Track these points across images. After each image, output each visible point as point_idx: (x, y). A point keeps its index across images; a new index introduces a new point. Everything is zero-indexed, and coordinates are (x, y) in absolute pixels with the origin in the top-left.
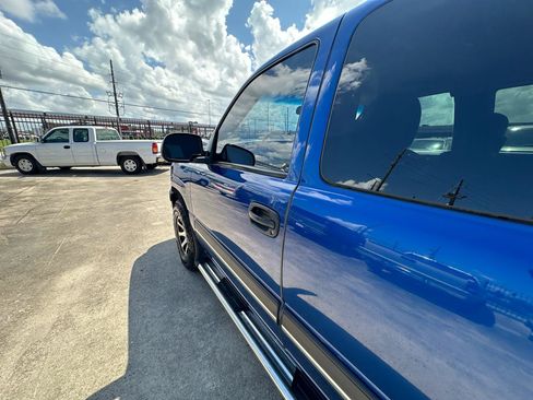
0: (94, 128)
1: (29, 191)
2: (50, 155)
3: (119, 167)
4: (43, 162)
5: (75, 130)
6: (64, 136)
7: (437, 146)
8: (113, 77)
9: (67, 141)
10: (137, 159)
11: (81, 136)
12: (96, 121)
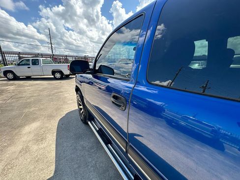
0: (41, 59)
1: (11, 88)
2: (21, 71)
3: (53, 76)
4: (18, 74)
5: (32, 60)
6: (28, 63)
7: (197, 65)
8: (50, 36)
9: (29, 65)
10: (61, 72)
11: (35, 63)
12: (42, 55)
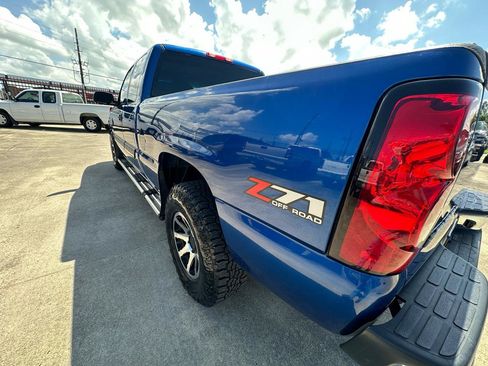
0: (61, 92)
4: (16, 118)
5: (44, 93)
6: (35, 98)
9: (38, 102)
10: (97, 120)
11: (49, 98)
12: (61, 86)
